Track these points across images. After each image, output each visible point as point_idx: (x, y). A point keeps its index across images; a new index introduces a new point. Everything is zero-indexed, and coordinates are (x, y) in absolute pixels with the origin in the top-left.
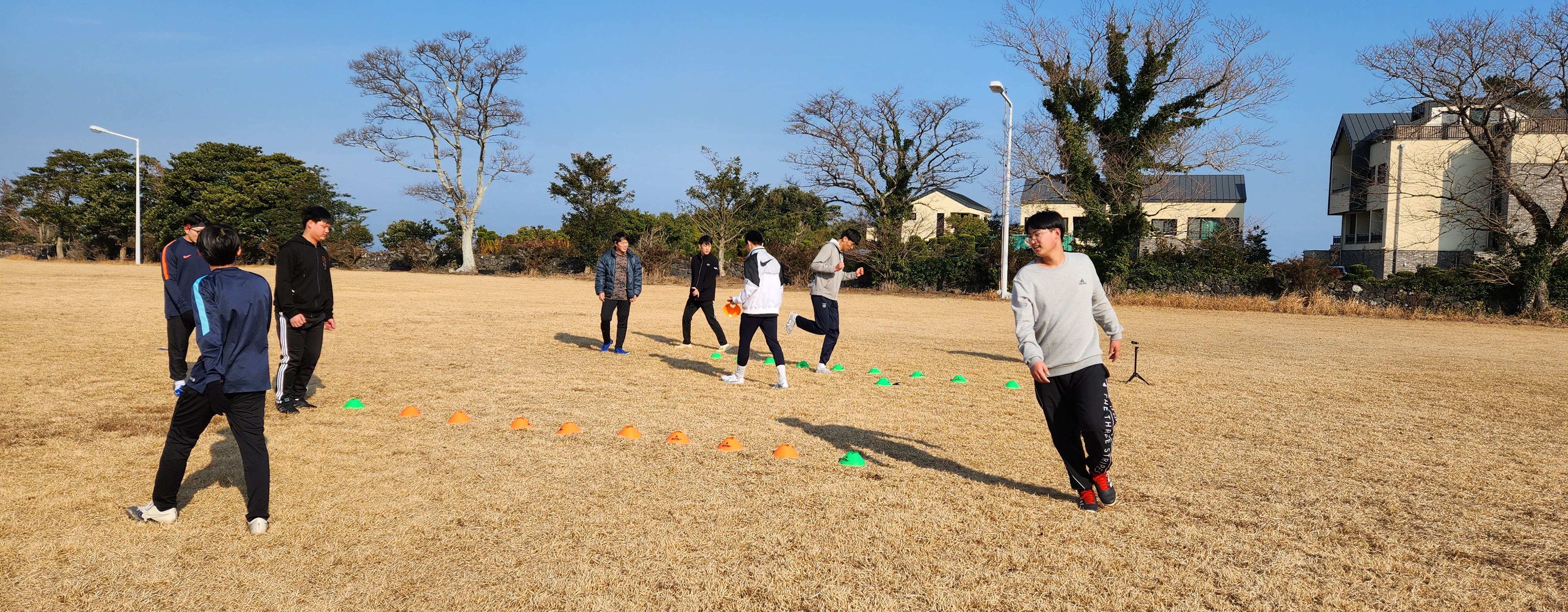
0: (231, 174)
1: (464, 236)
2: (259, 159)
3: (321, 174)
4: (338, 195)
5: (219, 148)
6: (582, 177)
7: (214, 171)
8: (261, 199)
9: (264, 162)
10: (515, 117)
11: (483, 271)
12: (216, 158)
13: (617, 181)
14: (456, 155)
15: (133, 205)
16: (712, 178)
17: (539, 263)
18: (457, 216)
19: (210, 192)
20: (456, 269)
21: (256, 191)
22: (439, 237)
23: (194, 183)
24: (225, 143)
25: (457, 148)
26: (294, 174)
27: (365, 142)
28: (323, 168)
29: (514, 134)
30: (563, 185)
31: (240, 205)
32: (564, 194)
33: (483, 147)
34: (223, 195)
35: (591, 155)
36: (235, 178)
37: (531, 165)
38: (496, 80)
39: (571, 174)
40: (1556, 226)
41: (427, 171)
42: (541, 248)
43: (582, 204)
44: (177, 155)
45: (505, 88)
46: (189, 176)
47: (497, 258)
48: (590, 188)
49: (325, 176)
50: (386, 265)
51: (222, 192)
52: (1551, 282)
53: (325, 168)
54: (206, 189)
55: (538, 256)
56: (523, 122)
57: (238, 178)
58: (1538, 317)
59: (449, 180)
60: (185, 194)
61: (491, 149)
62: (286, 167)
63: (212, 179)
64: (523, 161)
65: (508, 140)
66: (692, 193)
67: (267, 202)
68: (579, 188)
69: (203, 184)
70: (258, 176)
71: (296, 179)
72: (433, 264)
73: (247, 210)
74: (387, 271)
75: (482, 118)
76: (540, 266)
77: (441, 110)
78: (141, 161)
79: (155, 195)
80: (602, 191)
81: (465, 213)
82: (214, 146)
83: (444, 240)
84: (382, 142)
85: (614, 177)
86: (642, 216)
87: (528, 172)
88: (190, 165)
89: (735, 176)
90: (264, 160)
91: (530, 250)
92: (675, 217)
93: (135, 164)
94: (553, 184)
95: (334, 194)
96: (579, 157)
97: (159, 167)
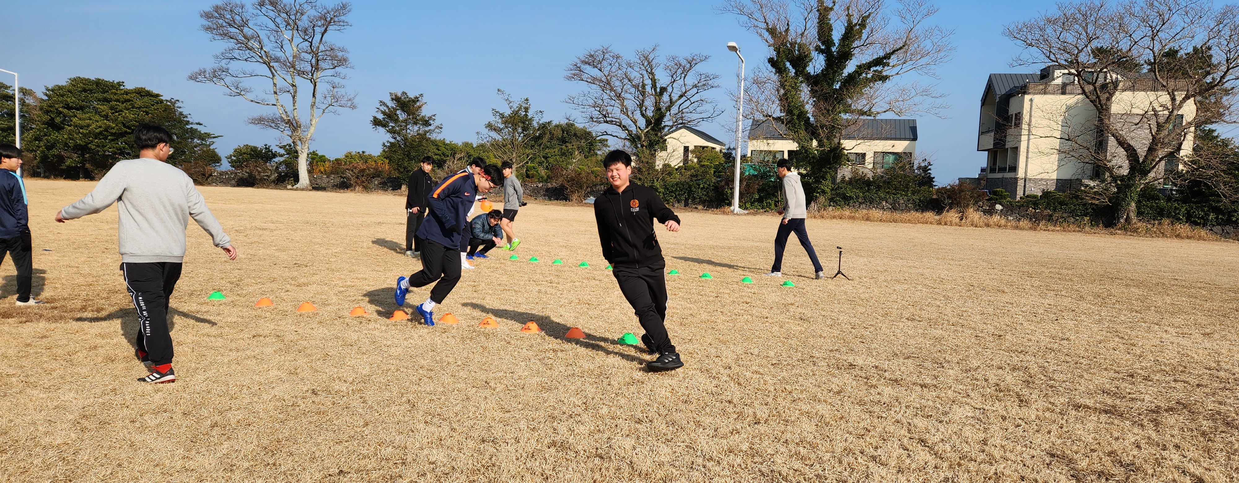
0: (98, 104)
1: (300, 158)
2: (123, 92)
3: (176, 105)
4: (192, 123)
5: (87, 81)
6: (398, 112)
7: (82, 101)
8: (124, 125)
9: (127, 95)
10: (342, 62)
11: (316, 187)
12: (85, 90)
13: (428, 115)
14: (292, 91)
15: (13, 129)
16: (506, 114)
17: (363, 182)
18: (294, 142)
19: (80, 119)
20: (293, 186)
21: (120, 118)
22: (277, 159)
23: (65, 111)
24: (93, 78)
25: (293, 86)
26: (153, 105)
27: (214, 79)
28: (178, 101)
29: (342, 75)
30: (383, 118)
31: (106, 130)
32: (384, 126)
33: (315, 86)
34: (91, 121)
35: (406, 94)
36: (102, 107)
37: (356, 101)
38: (326, 31)
39: (389, 109)
40: (1144, 161)
41: (267, 104)
42: (365, 169)
43: (399, 134)
44: (50, 88)
45: (333, 37)
46: (61, 105)
47: (327, 177)
48: (405, 121)
49: (180, 107)
50: (233, 182)
51: (90, 119)
52: (1138, 203)
53: (180, 101)
54: (76, 116)
55: (363, 176)
56: (349, 66)
57: (104, 108)
58: (1128, 229)
59: (286, 112)
60: (58, 120)
61: (322, 88)
62: (146, 98)
63: (81, 108)
64: (349, 98)
65: (336, 80)
66: (490, 126)
67: (129, 128)
68: (396, 121)
69: (74, 112)
70: (121, 106)
71: (155, 110)
72: (274, 182)
73: (112, 134)
74: (234, 186)
75: (314, 61)
76: (364, 184)
77: (279, 54)
78: (19, 92)
79: (32, 121)
80: (415, 123)
81: (300, 140)
82: (82, 80)
83: (282, 162)
84: (229, 80)
85: (425, 112)
86: (447, 145)
87: (353, 107)
88: (62, 96)
89: (524, 113)
90: (127, 93)
91: (356, 171)
92: (475, 146)
93: (14, 95)
94: (375, 118)
95: (188, 123)
96: (396, 96)
97: (35, 97)
